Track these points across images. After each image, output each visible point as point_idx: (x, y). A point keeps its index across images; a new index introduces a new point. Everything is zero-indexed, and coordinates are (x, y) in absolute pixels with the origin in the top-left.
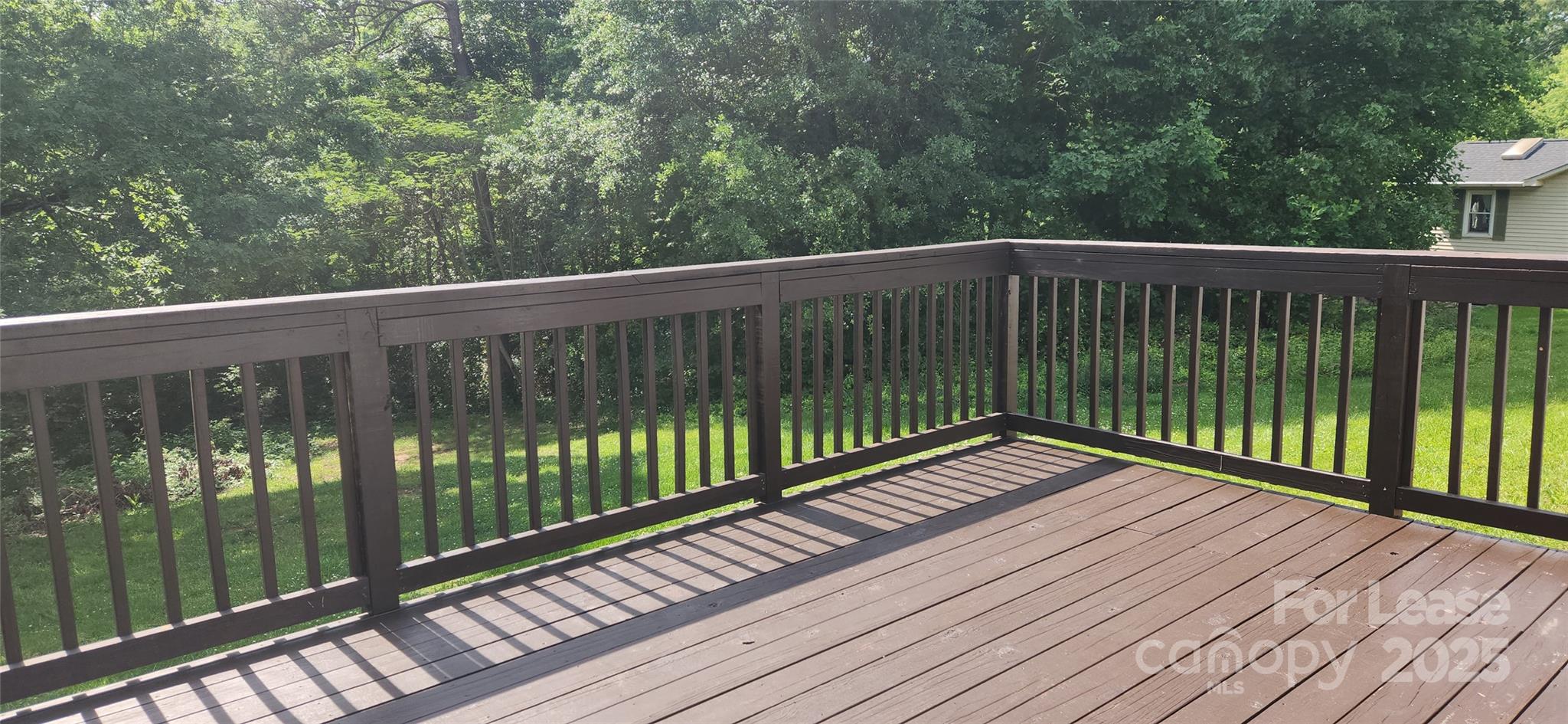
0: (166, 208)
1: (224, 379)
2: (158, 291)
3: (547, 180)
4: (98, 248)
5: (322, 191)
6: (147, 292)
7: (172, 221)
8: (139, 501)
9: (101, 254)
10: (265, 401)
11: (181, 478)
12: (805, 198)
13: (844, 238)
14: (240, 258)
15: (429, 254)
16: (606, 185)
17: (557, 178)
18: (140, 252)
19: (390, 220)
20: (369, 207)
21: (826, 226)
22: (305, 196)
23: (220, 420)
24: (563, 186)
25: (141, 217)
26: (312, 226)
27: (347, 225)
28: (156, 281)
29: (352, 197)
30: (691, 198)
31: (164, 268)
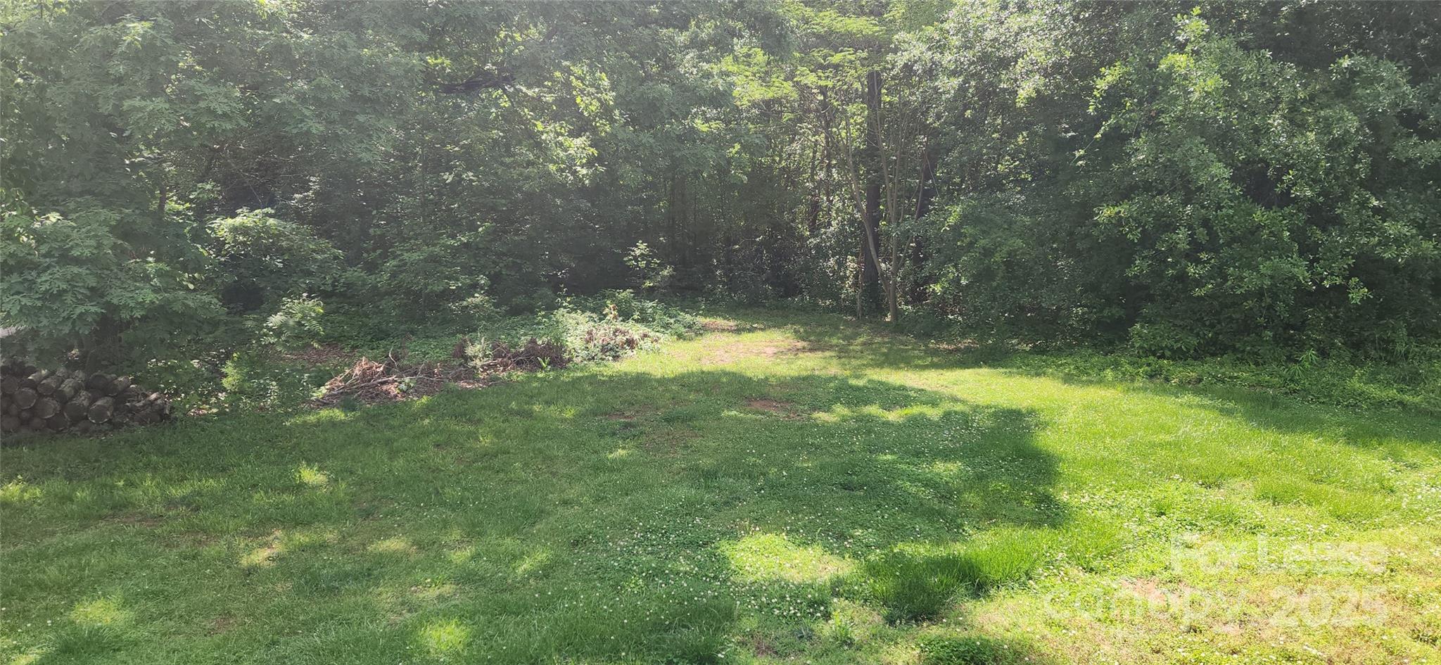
0: (597, 93)
1: (633, 253)
2: (584, 171)
3: (956, 82)
4: (540, 127)
5: (733, 84)
6: (576, 172)
7: (601, 107)
8: (548, 364)
9: (542, 133)
10: (663, 277)
11: (588, 342)
12: (1276, 121)
13: (1327, 174)
14: (651, 147)
15: (815, 152)
16: (1026, 91)
17: (965, 82)
18: (574, 134)
19: (787, 116)
20: (768, 103)
21: (1306, 157)
22: (717, 90)
23: (624, 290)
24: (971, 91)
25: (578, 100)
26: (719, 119)
27: (749, 119)
28: (584, 161)
29: (757, 92)
30: (1133, 111)
31: (592, 150)
